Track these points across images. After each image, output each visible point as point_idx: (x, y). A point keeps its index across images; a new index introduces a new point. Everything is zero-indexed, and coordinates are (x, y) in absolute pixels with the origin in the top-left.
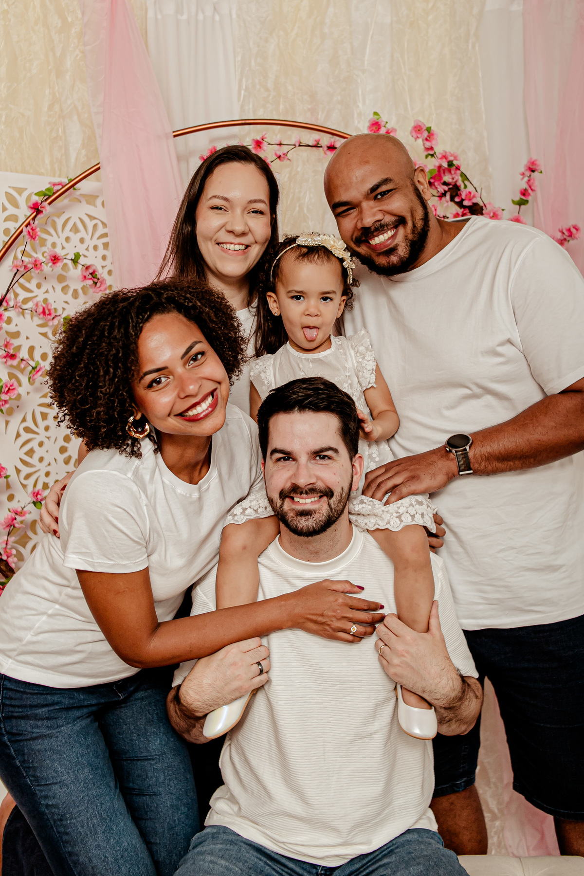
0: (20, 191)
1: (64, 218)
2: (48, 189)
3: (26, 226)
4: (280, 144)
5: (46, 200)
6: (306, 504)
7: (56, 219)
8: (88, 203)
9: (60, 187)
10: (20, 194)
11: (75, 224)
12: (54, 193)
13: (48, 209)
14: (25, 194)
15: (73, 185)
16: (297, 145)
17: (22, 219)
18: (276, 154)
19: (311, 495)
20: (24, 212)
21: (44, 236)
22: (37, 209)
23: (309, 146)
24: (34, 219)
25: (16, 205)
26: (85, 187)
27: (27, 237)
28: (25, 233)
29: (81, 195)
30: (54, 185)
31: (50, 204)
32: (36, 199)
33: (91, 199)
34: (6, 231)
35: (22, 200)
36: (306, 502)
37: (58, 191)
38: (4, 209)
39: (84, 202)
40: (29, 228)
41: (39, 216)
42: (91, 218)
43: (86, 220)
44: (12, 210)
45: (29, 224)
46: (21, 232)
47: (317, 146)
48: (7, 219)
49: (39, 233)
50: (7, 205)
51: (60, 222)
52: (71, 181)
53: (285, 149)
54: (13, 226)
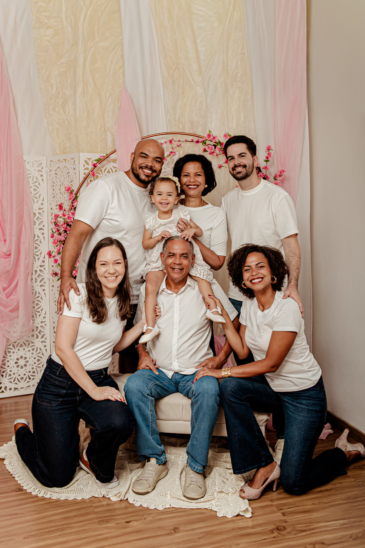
0: (89, 159)
1: (105, 168)
2: (99, 159)
3: (91, 172)
4: (179, 141)
5: (98, 163)
6: (239, 170)
7: (102, 169)
8: (113, 162)
9: (103, 157)
10: (89, 160)
11: (109, 170)
12: (101, 160)
13: (99, 166)
14: (91, 160)
15: (108, 156)
16: (185, 141)
17: (90, 169)
18: (177, 145)
19: (239, 167)
20: (91, 167)
21: (98, 175)
22: (95, 166)
23: (189, 141)
24: (94, 169)
25: (88, 164)
26: (113, 157)
27: (91, 175)
28: (91, 174)
29: (111, 160)
30: (101, 157)
31: (99, 164)
32: (95, 162)
33: (114, 161)
34: (85, 173)
35: (90, 162)
36: (239, 169)
37: (102, 159)
38: (84, 166)
39: (112, 162)
40: (92, 172)
41: (95, 168)
42: (114, 167)
43: (113, 168)
44: (86, 166)
45: (92, 171)
46: (90, 174)
47: (192, 141)
48: (85, 169)
49: (96, 174)
50: (85, 164)
51: (103, 169)
52: (107, 155)
53: (181, 143)
54: (87, 172)
